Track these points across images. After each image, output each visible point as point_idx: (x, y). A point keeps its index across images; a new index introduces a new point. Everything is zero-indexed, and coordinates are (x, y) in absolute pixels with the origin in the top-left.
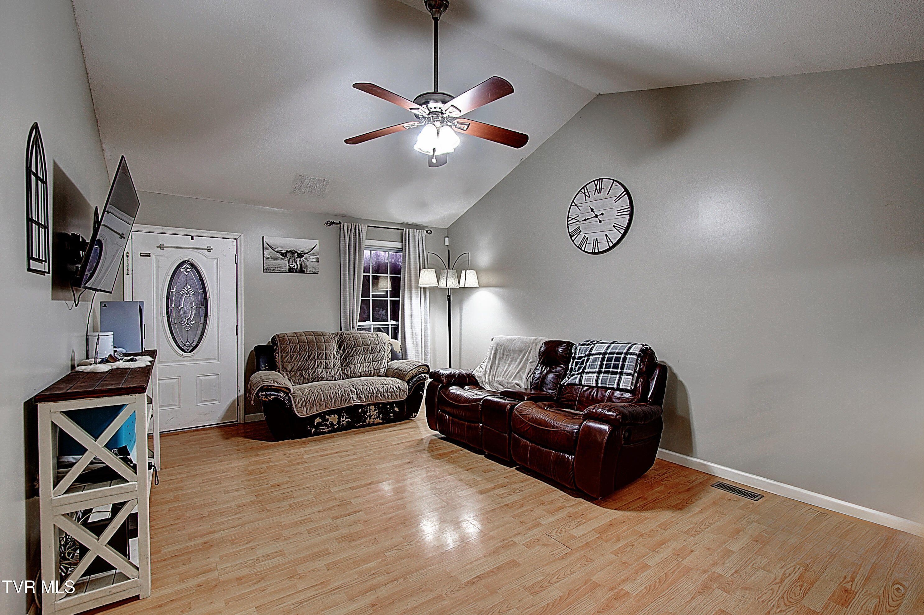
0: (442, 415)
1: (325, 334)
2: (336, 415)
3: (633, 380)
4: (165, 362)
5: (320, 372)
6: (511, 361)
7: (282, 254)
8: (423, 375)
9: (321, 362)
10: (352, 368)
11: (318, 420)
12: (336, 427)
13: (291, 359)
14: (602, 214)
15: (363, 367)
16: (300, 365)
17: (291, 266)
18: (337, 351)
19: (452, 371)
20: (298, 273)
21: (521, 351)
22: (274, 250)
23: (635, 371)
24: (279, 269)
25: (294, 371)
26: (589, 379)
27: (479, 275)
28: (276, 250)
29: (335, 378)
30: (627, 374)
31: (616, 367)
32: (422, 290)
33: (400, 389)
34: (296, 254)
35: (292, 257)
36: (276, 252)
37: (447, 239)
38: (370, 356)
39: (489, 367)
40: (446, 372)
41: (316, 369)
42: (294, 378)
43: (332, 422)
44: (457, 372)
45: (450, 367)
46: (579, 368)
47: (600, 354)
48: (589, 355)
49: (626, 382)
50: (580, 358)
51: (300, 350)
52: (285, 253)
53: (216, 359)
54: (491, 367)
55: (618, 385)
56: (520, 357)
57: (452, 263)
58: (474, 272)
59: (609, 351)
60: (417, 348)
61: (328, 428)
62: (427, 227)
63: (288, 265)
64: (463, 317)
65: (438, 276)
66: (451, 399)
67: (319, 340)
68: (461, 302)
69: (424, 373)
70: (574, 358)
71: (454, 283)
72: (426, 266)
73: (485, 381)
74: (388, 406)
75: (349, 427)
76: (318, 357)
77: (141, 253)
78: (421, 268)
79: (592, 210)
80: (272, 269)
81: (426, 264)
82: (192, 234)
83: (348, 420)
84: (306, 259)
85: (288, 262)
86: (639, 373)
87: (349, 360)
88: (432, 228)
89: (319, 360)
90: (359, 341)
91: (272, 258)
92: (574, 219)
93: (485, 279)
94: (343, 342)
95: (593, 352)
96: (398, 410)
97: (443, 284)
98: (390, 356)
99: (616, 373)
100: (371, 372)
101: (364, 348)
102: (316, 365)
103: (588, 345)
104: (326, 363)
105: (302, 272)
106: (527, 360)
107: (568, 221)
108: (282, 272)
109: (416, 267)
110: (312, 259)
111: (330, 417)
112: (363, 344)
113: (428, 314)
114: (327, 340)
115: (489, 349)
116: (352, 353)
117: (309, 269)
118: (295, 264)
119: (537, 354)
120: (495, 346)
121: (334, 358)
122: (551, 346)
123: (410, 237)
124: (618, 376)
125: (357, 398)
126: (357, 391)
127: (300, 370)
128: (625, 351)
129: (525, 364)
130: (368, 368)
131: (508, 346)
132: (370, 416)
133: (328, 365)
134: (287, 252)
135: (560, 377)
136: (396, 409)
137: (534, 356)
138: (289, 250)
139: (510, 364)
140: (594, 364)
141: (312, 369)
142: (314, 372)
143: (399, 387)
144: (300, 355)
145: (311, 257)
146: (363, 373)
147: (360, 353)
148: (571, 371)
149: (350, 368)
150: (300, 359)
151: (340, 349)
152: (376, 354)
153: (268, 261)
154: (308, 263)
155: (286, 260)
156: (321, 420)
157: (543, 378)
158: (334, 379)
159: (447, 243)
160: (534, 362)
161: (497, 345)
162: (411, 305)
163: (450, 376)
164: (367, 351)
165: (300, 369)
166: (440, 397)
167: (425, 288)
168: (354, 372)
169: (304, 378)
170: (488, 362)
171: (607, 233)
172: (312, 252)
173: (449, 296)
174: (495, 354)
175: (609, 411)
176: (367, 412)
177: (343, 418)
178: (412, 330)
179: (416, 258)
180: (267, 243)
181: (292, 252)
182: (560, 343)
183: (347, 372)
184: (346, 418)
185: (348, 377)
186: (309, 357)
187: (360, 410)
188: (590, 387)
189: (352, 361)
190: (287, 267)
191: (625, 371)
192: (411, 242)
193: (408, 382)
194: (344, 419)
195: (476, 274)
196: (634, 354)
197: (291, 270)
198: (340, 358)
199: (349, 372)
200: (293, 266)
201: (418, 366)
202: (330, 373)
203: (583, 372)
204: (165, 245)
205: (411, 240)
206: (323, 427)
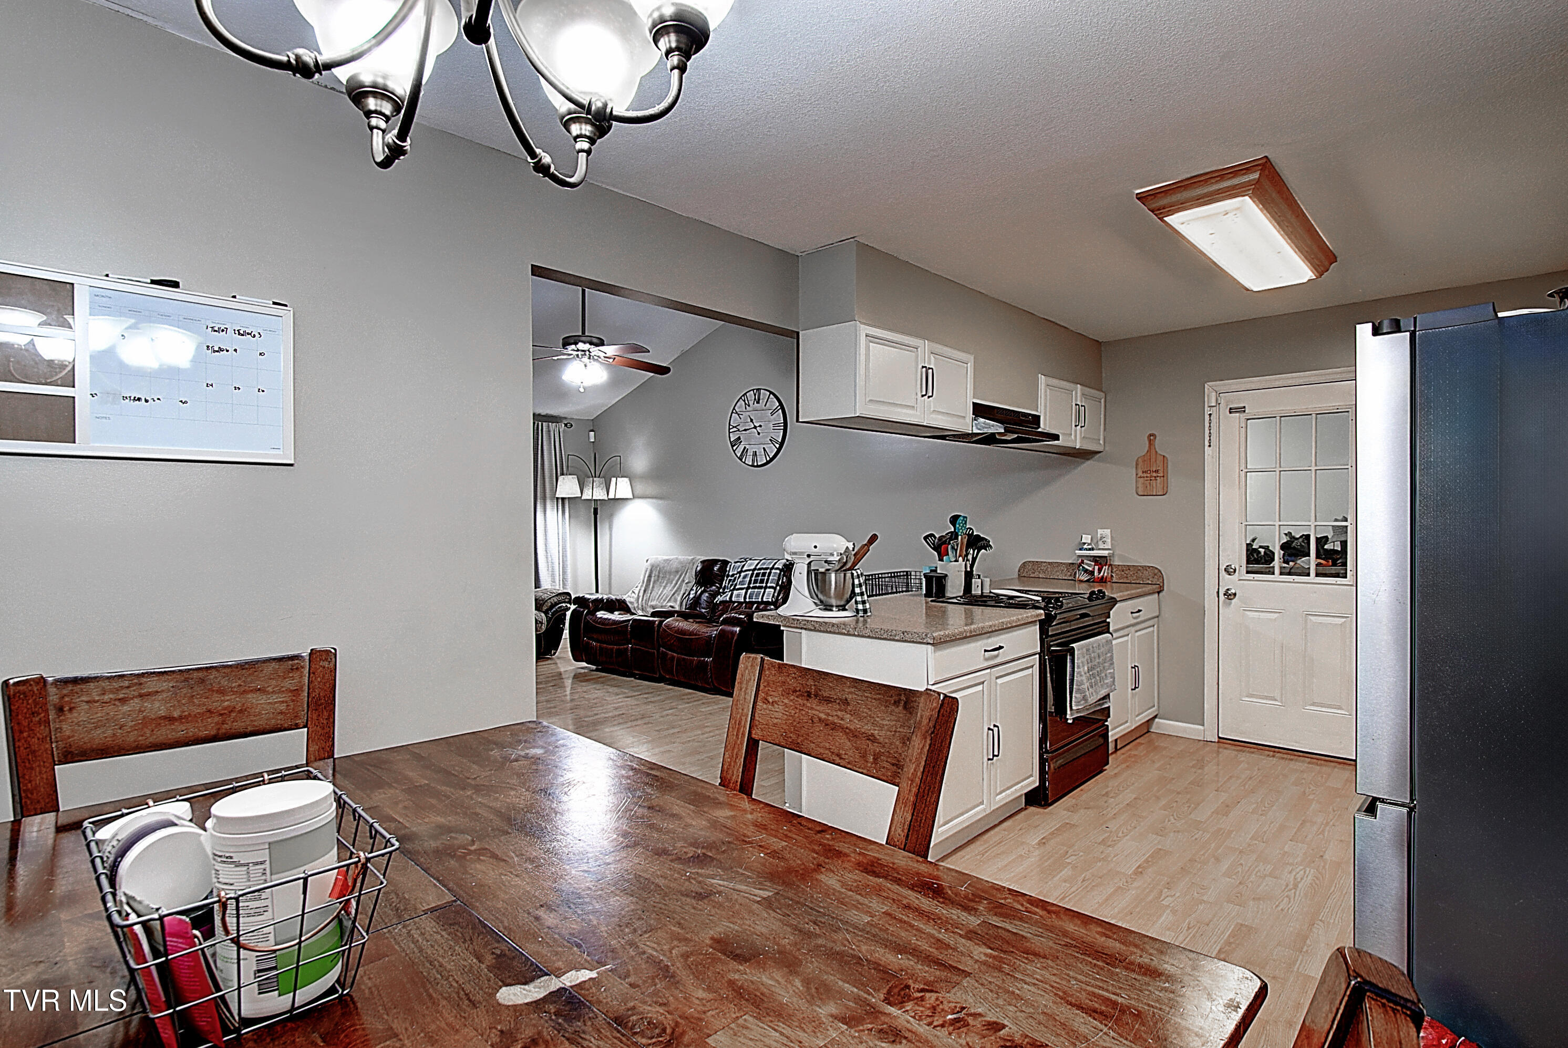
0: (588, 643)
3: (774, 592)
6: (667, 584)
8: (564, 605)
14: (760, 426)
19: (599, 596)
21: (677, 572)
23: (777, 585)
26: (738, 596)
27: (634, 484)
30: (770, 587)
31: (762, 581)
32: (560, 501)
37: (592, 434)
39: (642, 592)
40: (594, 597)
44: (605, 597)
45: (597, 591)
46: (731, 585)
47: (749, 570)
48: (740, 572)
49: (769, 594)
50: (733, 575)
54: (645, 591)
55: (762, 598)
56: (677, 578)
57: (599, 466)
58: (626, 480)
59: (758, 567)
60: (553, 575)
62: (566, 418)
64: (614, 535)
65: (581, 483)
66: (599, 623)
68: (611, 516)
69: (565, 602)
70: (728, 576)
71: (602, 494)
72: (565, 472)
73: (638, 607)
78: (559, 472)
79: (752, 420)
81: (565, 469)
86: (781, 587)
88: (572, 419)
92: (735, 427)
93: (640, 488)
95: (744, 569)
97: (587, 495)
99: (760, 588)
103: (741, 562)
106: (683, 581)
107: (729, 429)
109: (551, 470)
113: (568, 532)
115: (643, 573)
119: (694, 573)
120: (649, 568)
122: (708, 565)
123: (544, 433)
124: (763, 590)
128: (771, 566)
129: (681, 585)
131: (663, 567)
135: (714, 595)
137: (690, 577)
139: (665, 587)
140: (743, 581)
148: (724, 589)
157: (697, 600)
159: (592, 440)
160: (690, 582)
161: (652, 566)
162: (545, 520)
163: (596, 600)
166: (587, 623)
167: (563, 499)
170: (642, 586)
171: (765, 446)
173: (595, 510)
174: (650, 576)
175: (740, 614)
178: (547, 553)
179: (550, 461)
182: (715, 562)
188: (740, 603)
191: (769, 585)
192: (544, 439)
193: (546, 613)
195: (629, 483)
196: (777, 569)
201: (557, 595)
203: (734, 589)
205: (544, 437)
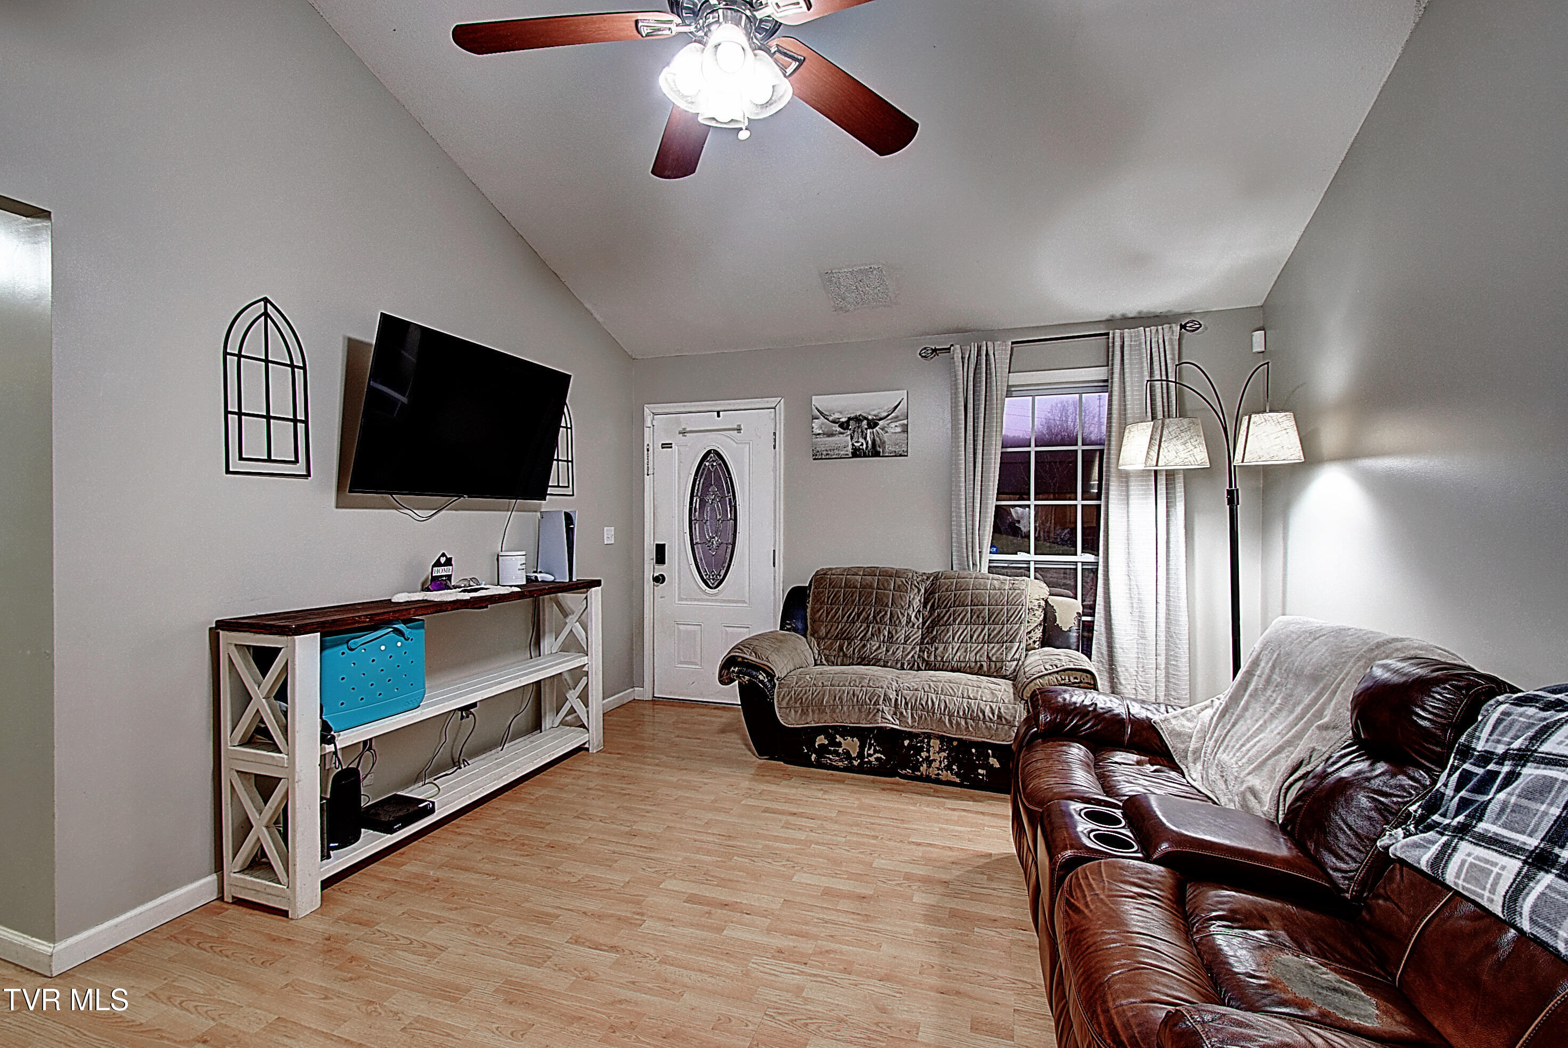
1: (900, 575)
2: (855, 739)
4: (686, 600)
5: (874, 648)
6: (1280, 708)
7: (842, 425)
9: (879, 629)
10: (941, 649)
11: (821, 740)
12: (856, 763)
13: (827, 617)
15: (966, 651)
16: (841, 629)
17: (856, 444)
18: (919, 611)
20: (869, 456)
21: (1315, 680)
22: (828, 420)
24: (836, 452)
25: (829, 639)
26: (1479, 872)
28: (831, 418)
29: (903, 665)
33: (1000, 717)
34: (865, 422)
35: (859, 427)
36: (831, 422)
37: (1260, 334)
38: (983, 630)
41: (868, 640)
42: (827, 652)
43: (848, 751)
48: (1522, 757)
50: (1486, 758)
51: (844, 601)
52: (846, 422)
53: (746, 603)
54: (1223, 713)
56: (1308, 700)
61: (841, 760)
62: (1183, 314)
63: (850, 443)
67: (883, 584)
68: (1286, 508)
70: (1465, 753)
73: (1198, 751)
74: (973, 750)
75: (881, 770)
76: (874, 617)
77: (663, 444)
80: (825, 453)
82: (718, 409)
83: (879, 755)
84: (882, 429)
85: (852, 438)
87: (937, 632)
89: (877, 623)
90: (965, 595)
91: (824, 434)
94: (933, 593)
95: (1547, 746)
96: (997, 765)
98: (1038, 634)
100: (982, 665)
101: (972, 610)
102: (870, 632)
104: (889, 632)
105: (876, 454)
106: (1318, 715)
108: (841, 458)
110: (895, 428)
111: (845, 740)
112: (972, 601)
113: (1182, 540)
114: (899, 586)
116: (945, 618)
117: (889, 448)
118: (863, 441)
119: (1351, 700)
121: (908, 623)
125: (895, 714)
126: (896, 700)
127: (840, 639)
129: (1305, 728)
130: (976, 654)
132: (929, 762)
133: (892, 636)
134: (850, 419)
136: (993, 761)
137: (1341, 707)
138: (853, 415)
139: (1273, 715)
140: (1526, 807)
141: (861, 640)
142: (864, 646)
143: (999, 712)
144: (843, 610)
145: (893, 425)
146: (963, 665)
147: (962, 620)
149: (936, 649)
150: (842, 618)
151: (925, 607)
152: (998, 627)
153: (818, 439)
154: (886, 437)
155: (847, 436)
156: (826, 742)
158: (899, 665)
159: (1259, 349)
160: (1335, 728)
161: (1266, 645)
164: (978, 617)
165: (842, 636)
168: (943, 658)
169: (845, 655)
170: (1226, 697)
172: (893, 414)
173: (1230, 493)
174: (1249, 673)
176: (920, 749)
177: (869, 749)
178: (1130, 579)
180: (817, 408)
181: (858, 419)
183: (928, 657)
184: (875, 751)
185: (929, 667)
186: (859, 615)
187: (906, 743)
188: (1488, 914)
189: (943, 634)
190: (850, 447)
192: (1128, 361)
194: (871, 752)
195: (1294, 423)
197: (856, 453)
198: (923, 625)
199: (932, 658)
200: (860, 444)
201: (1064, 670)
202: (894, 653)
203: (1462, 831)
204: (688, 429)
205: (1128, 357)
206: (831, 756)
